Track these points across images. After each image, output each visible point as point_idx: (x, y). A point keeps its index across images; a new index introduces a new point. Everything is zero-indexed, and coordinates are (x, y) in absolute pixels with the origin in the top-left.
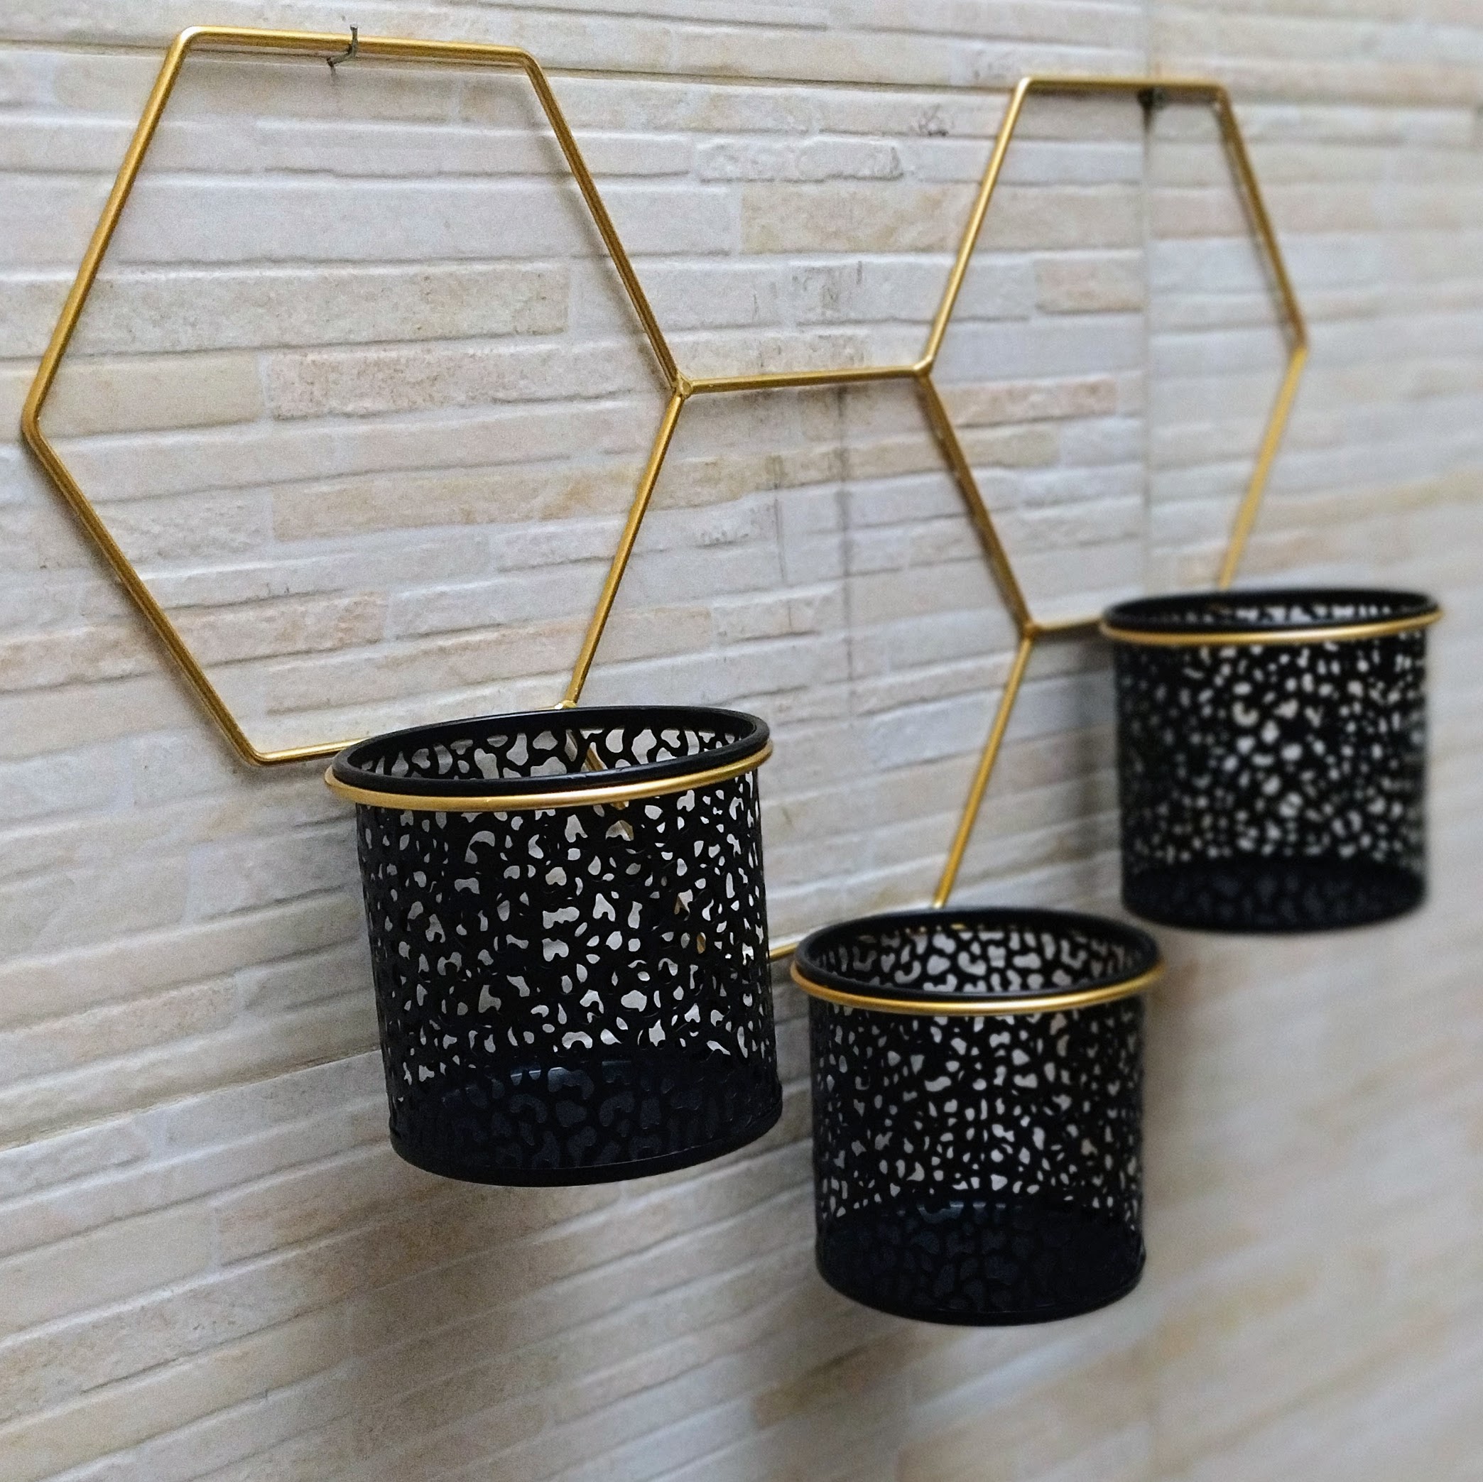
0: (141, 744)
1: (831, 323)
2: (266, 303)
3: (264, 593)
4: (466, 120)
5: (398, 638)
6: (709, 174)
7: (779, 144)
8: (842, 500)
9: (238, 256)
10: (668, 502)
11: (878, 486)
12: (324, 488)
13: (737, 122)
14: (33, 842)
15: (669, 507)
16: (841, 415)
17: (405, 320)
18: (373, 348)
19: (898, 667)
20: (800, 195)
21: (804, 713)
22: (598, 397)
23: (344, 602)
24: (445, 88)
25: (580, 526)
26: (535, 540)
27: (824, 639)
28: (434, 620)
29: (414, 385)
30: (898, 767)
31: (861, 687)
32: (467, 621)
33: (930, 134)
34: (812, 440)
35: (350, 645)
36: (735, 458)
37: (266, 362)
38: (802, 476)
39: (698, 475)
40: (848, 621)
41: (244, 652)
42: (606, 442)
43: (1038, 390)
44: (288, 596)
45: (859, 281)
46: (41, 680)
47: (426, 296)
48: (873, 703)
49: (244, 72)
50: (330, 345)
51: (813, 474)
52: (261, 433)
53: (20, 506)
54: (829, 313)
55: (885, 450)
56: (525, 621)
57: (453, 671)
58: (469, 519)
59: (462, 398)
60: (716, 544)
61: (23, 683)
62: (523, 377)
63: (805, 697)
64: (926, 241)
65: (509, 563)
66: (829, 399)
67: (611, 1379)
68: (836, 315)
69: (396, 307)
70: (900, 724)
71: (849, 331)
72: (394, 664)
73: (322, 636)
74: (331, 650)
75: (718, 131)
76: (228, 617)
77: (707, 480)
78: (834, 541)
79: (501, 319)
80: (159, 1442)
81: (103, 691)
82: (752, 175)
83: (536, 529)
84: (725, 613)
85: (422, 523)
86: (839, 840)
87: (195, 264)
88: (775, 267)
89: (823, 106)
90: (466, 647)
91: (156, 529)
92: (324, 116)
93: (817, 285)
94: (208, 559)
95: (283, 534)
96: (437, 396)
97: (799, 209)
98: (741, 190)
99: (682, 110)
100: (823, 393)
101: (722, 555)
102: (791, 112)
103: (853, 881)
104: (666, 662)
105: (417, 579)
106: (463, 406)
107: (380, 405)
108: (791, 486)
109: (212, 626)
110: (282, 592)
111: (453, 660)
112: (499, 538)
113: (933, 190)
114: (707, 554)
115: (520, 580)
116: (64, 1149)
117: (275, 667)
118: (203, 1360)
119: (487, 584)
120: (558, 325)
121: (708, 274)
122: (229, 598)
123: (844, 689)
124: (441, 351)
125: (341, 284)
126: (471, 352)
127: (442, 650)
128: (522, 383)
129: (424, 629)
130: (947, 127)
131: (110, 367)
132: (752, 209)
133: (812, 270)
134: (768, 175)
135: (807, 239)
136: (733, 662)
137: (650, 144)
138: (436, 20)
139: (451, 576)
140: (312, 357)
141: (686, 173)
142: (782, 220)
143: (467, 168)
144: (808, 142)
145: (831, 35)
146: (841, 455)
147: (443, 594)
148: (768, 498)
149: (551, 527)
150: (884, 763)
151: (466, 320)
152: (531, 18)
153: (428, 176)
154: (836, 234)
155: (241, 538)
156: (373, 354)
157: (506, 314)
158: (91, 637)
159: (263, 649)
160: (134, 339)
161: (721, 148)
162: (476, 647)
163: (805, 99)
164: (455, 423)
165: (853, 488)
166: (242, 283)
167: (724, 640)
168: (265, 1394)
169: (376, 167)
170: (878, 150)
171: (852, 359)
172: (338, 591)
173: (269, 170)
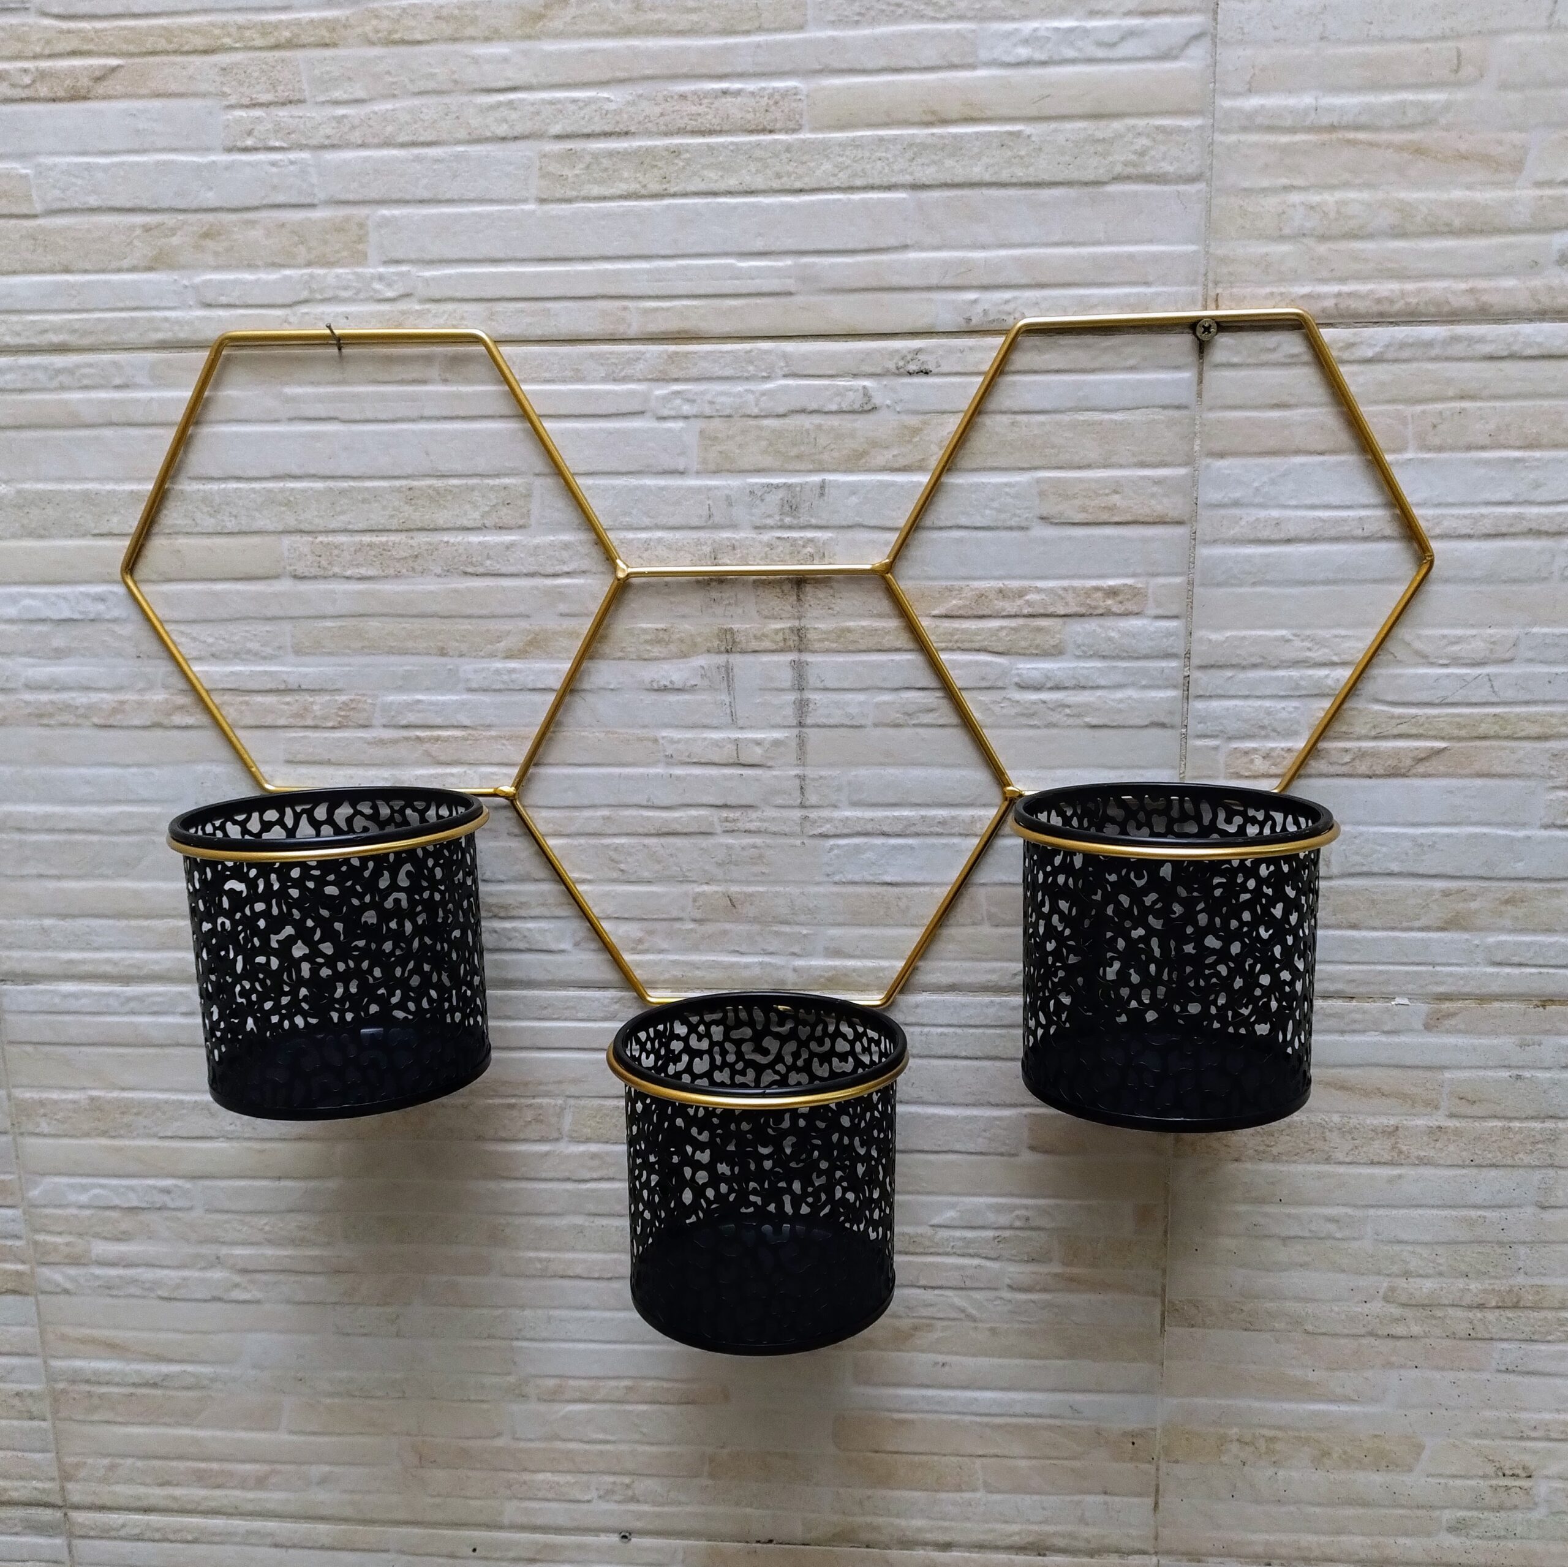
0: (200, 768)
1: (790, 527)
2: (288, 504)
3: (282, 687)
4: (445, 381)
5: (384, 726)
6: (666, 412)
7: (739, 388)
8: (799, 668)
9: (268, 474)
10: (620, 654)
11: (840, 659)
12: (329, 624)
13: (694, 372)
14: (131, 815)
15: (620, 659)
16: (799, 600)
17: (392, 516)
18: (368, 535)
19: (855, 804)
20: (760, 428)
21: (752, 826)
22: (555, 575)
23: (344, 698)
24: (428, 359)
25: (539, 665)
26: (498, 672)
27: (775, 773)
28: (412, 718)
29: (399, 560)
30: (853, 883)
31: (813, 814)
32: (439, 721)
33: (910, 374)
34: (766, 617)
35: (347, 727)
36: (686, 627)
37: (287, 541)
38: (754, 645)
39: (648, 637)
40: (801, 761)
41: (269, 721)
42: (562, 608)
43: (1038, 590)
44: (299, 690)
45: (822, 495)
46: (137, 722)
47: (410, 501)
48: (826, 828)
49: (274, 358)
50: (334, 531)
51: (767, 644)
52: (284, 585)
53: (125, 620)
54: (787, 520)
55: (849, 630)
56: (489, 727)
57: (427, 753)
58: (442, 652)
59: (439, 571)
60: (664, 689)
61: (125, 723)
62: (488, 557)
63: (754, 815)
64: (901, 462)
65: (474, 685)
66: (787, 587)
67: (549, 1260)
68: (795, 522)
69: (384, 508)
70: (857, 849)
71: (810, 534)
72: (381, 742)
73: (325, 718)
74: (333, 728)
75: (676, 380)
76: (259, 699)
77: (658, 641)
78: (791, 697)
79: (473, 517)
80: (207, 1183)
81: (175, 733)
82: (708, 412)
83: (499, 665)
84: (672, 741)
85: (404, 652)
86: (786, 929)
87: (238, 479)
88: (733, 483)
89: (785, 356)
90: (437, 739)
91: (210, 640)
92: (334, 383)
93: (775, 498)
94: (244, 661)
95: (298, 651)
96: (419, 569)
97: (759, 438)
98: (699, 424)
99: (640, 366)
100: (780, 582)
101: (672, 698)
102: (751, 362)
103: (800, 963)
104: (616, 770)
105: (400, 689)
106: (439, 576)
107: (371, 572)
108: (743, 652)
109: (247, 703)
110: (295, 687)
111: (427, 746)
112: (468, 668)
113: (914, 421)
114: (654, 696)
115: (486, 698)
116: (148, 995)
117: (291, 734)
118: (235, 1144)
119: (454, 698)
120: (521, 522)
121: (662, 488)
122: (256, 687)
123: (797, 814)
124: (423, 538)
125: (342, 492)
126: (446, 539)
127: (418, 738)
128: (488, 563)
129: (404, 722)
130: (930, 367)
131: (181, 541)
132: (708, 439)
133: (768, 485)
134: (727, 412)
135: (767, 461)
136: (678, 778)
137: (608, 392)
138: (420, 314)
139: (428, 690)
140: (320, 539)
141: (642, 413)
142: (740, 446)
143: (445, 413)
144: (769, 386)
145: (798, 299)
146: (799, 633)
147: (419, 702)
148: (721, 659)
149: (512, 664)
150: (837, 878)
151: (442, 518)
152: (500, 307)
153: (413, 420)
154: (799, 457)
155: (269, 650)
156: (367, 538)
157: (477, 515)
158: (167, 701)
159: (282, 722)
160: (197, 525)
161: (678, 393)
162: (446, 740)
163: (767, 352)
164: (432, 588)
165: (809, 658)
166: (270, 491)
167: (670, 760)
168: (279, 1178)
169: (369, 415)
170: (850, 389)
171: (812, 556)
172: (338, 691)
173: (291, 420)
